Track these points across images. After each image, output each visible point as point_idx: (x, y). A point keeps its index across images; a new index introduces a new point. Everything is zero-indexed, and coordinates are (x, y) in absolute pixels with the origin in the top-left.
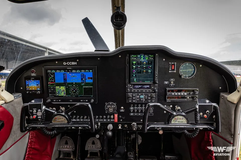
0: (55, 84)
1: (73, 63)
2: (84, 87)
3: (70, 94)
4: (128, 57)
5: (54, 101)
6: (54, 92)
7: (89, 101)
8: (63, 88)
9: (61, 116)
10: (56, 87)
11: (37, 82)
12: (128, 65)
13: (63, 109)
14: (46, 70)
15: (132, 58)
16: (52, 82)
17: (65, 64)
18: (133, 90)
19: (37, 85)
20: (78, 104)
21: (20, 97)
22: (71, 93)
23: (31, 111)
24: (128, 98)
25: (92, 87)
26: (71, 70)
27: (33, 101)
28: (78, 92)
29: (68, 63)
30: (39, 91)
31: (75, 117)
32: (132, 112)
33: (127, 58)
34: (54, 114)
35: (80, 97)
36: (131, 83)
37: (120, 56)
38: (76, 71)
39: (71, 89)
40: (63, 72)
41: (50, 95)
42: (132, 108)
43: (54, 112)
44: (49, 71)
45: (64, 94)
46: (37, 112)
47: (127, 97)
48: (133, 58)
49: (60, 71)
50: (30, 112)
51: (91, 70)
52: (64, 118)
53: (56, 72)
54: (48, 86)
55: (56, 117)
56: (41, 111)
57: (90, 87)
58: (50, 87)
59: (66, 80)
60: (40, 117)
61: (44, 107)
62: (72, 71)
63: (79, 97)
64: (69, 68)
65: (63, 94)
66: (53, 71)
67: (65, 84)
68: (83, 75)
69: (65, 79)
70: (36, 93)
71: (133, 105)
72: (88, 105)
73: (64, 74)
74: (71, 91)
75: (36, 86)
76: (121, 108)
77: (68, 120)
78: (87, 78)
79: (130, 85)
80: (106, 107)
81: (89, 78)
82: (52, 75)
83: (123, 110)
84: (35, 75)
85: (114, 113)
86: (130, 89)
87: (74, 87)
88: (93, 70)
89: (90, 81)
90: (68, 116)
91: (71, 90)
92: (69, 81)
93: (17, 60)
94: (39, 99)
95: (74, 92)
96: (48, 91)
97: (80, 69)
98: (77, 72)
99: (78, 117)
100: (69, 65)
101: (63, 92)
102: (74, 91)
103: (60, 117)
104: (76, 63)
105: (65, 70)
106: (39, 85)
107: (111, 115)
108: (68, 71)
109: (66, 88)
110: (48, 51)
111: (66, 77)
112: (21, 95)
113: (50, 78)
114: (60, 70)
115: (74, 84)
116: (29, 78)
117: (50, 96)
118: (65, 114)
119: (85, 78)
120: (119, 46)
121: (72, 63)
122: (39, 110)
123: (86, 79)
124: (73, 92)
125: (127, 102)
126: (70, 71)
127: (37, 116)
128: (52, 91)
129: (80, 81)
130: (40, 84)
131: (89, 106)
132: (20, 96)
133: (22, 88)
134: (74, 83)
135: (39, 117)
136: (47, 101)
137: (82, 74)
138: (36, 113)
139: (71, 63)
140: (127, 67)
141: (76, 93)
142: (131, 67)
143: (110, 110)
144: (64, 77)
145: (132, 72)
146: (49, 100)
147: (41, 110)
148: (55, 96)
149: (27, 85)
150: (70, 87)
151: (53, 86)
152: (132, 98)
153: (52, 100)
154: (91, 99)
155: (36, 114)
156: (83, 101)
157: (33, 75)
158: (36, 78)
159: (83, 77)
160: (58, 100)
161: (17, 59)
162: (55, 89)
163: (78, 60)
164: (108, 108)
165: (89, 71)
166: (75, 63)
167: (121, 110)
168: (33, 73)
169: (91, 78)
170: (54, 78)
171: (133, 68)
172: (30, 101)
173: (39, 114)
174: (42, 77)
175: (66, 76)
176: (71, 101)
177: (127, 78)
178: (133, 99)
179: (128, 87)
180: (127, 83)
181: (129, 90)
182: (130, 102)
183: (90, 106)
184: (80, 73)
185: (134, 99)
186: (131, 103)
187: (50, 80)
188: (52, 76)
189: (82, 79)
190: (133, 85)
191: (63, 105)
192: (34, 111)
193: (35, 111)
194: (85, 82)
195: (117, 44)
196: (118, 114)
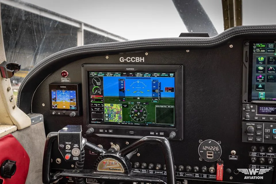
0: (103, 99)
1: (138, 59)
2: (157, 106)
3: (130, 119)
4: (248, 47)
5: (101, 131)
6: (100, 114)
7: (167, 135)
8: (117, 107)
9: (114, 159)
10: (105, 105)
11: (71, 94)
12: (247, 65)
13: (117, 147)
14: (88, 73)
15: (255, 49)
16: (97, 94)
17: (123, 61)
18: (257, 116)
19: (71, 100)
20: (145, 138)
21: (41, 121)
22: (133, 117)
23: (62, 146)
24: (245, 132)
25: (172, 107)
26: (134, 73)
27: (65, 129)
28: (145, 117)
29: (129, 59)
30: (73, 110)
31: (137, 164)
32: (253, 161)
33: (246, 49)
34: (101, 154)
35: (149, 125)
36: (254, 102)
37: (231, 46)
38: (142, 75)
39: (132, 110)
40: (118, 75)
41: (93, 119)
42: (254, 154)
43: (100, 150)
44: (93, 74)
45: (120, 118)
46: (71, 149)
47: (243, 131)
48: (258, 50)
49: (112, 74)
50: (60, 148)
51: (172, 73)
52: (119, 164)
53: (105, 75)
54: (90, 103)
55: (105, 160)
56: (79, 148)
57: (169, 107)
58: (93, 105)
59: (124, 92)
60: (77, 159)
61: (84, 141)
62: (134, 75)
63: (147, 126)
64: (130, 69)
65: (116, 119)
66: (101, 75)
67: (122, 100)
68: (157, 83)
69: (122, 90)
70: (69, 116)
71: (257, 147)
72: (163, 140)
73: (120, 80)
74: (132, 114)
75: (69, 101)
76: (232, 152)
77: (126, 167)
78: (163, 88)
79: (252, 107)
80: (201, 149)
81: (167, 89)
82: (98, 81)
83: (235, 157)
84: (68, 81)
85: (216, 162)
86: (251, 113)
87: (138, 107)
88: (176, 73)
89: (170, 95)
90: (126, 160)
91: (133, 112)
92: (128, 94)
93: (38, 53)
94: (75, 126)
95: (138, 117)
96: (90, 111)
97: (151, 72)
98: (145, 76)
99: (145, 165)
100: (131, 63)
101: (117, 115)
102: (139, 113)
103: (111, 160)
104: (143, 59)
105: (122, 72)
106: (75, 100)
107: (209, 164)
108: (128, 75)
109: (123, 107)
110: (84, 28)
111: (123, 86)
112: (43, 117)
113: (95, 87)
114: (113, 72)
115: (139, 101)
116: (57, 86)
117: (93, 121)
118: (122, 156)
119: (160, 89)
120: (232, 25)
121: (135, 59)
122: (76, 145)
123: (162, 91)
124: (136, 116)
125: (244, 140)
126: (131, 75)
127: (72, 156)
128: (97, 112)
129: (150, 95)
130: (75, 97)
131: (165, 143)
132: (41, 119)
133: (43, 105)
134: (139, 98)
135: (74, 159)
136: (87, 131)
137: (153, 81)
138: (70, 151)
139: (133, 59)
140: (246, 68)
141: (142, 119)
142: (254, 70)
143: (209, 156)
144: (120, 86)
145: (257, 79)
146: (91, 130)
147: (79, 145)
148: (103, 123)
149: (53, 99)
150: (131, 105)
151: (99, 103)
152: (255, 133)
153: (97, 130)
154: (171, 131)
155: (71, 153)
156: (155, 133)
157: (64, 80)
158: (69, 87)
159: (157, 86)
160: (108, 129)
161: (38, 50)
162: (102, 109)
163: (147, 54)
164: (205, 152)
165: (167, 75)
166: (141, 59)
167: (231, 157)
168: (64, 76)
169: (172, 90)
170: (101, 86)
171: (258, 70)
172: (60, 128)
173: (76, 152)
174: (80, 85)
175: (123, 83)
176: (132, 132)
177: (246, 92)
178: (256, 135)
179: (246, 109)
180: (245, 101)
181: (248, 116)
182: (251, 141)
183: (167, 142)
184: (150, 78)
185: (259, 135)
186: (251, 144)
187: (94, 92)
188: (98, 83)
189: (154, 91)
190: (257, 106)
191: (116, 141)
192: (67, 146)
193: (69, 146)
194: (159, 97)
195: (228, 19)
196: (224, 164)
